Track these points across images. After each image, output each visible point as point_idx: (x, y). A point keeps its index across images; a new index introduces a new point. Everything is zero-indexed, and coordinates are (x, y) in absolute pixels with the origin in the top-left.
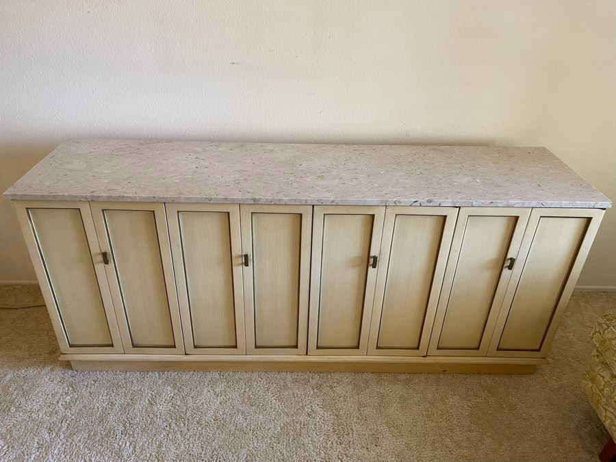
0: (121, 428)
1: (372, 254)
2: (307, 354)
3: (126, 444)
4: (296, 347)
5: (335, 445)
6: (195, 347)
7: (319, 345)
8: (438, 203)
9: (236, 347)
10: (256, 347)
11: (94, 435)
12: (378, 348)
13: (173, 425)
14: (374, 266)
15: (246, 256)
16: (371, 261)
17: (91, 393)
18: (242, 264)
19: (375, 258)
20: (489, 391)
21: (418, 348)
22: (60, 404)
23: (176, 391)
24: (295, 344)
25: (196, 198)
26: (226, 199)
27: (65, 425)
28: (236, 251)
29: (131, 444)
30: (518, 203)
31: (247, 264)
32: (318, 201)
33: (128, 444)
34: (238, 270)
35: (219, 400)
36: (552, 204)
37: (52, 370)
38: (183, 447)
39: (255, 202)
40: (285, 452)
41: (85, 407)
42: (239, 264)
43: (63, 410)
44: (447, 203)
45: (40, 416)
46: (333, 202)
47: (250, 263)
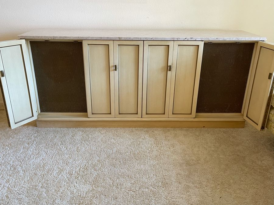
0: (60, 143)
1: (169, 65)
2: (142, 117)
3: (63, 147)
4: (137, 114)
5: (155, 147)
6: (92, 114)
7: (147, 113)
8: (195, 39)
9: (110, 114)
10: (119, 114)
11: (48, 145)
12: (173, 114)
13: (83, 142)
14: (170, 70)
15: (116, 66)
16: (169, 68)
17: (46, 134)
18: (114, 70)
19: (170, 66)
20: (224, 133)
21: (191, 114)
22: (32, 137)
23: (84, 133)
24: (136, 113)
25: (95, 37)
26: (108, 38)
27: (35, 143)
28: (112, 64)
29: (65, 147)
30: (228, 38)
31: (116, 70)
32: (146, 38)
33: (64, 147)
34: (112, 73)
35: (103, 136)
36: (242, 39)
37: (28, 127)
38: (88, 148)
39: (120, 40)
40: (133, 149)
41: (44, 137)
42: (112, 70)
43: (34, 138)
44: (198, 39)
45: (24, 140)
46: (152, 39)
47: (117, 70)
